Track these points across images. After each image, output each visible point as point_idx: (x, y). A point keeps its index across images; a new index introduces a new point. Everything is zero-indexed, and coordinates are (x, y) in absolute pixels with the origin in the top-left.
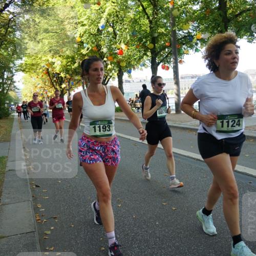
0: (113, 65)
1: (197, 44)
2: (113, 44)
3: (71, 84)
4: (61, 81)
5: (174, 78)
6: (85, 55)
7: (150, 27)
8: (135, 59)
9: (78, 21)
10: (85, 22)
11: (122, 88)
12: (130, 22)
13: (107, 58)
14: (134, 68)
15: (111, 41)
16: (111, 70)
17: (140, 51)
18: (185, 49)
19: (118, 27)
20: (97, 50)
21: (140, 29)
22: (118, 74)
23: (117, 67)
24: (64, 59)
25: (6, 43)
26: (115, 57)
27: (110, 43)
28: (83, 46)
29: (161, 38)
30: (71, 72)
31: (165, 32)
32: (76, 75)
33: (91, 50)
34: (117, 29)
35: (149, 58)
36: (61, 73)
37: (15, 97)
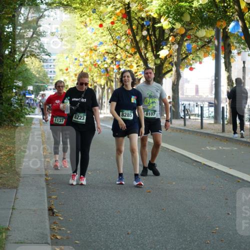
3: (184, 49)
4: (158, 39)
30: (187, 18)
32: (201, 26)
36: (161, 17)
37: (39, 72)
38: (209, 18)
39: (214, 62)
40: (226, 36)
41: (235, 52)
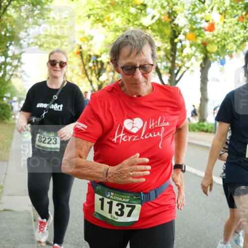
0: (194, 48)
2: (198, 12)
4: (100, 69)
6: (147, 28)
8: (235, 41)
11: (206, 90)
13: (185, 34)
14: (231, 56)
15: (195, 6)
16: (189, 57)
20: (169, 20)
22: (201, 65)
23: (201, 52)
24: (110, 31)
26: (199, 36)
27: (193, 9)
28: (145, 11)
33: (159, 19)
36: (101, 54)
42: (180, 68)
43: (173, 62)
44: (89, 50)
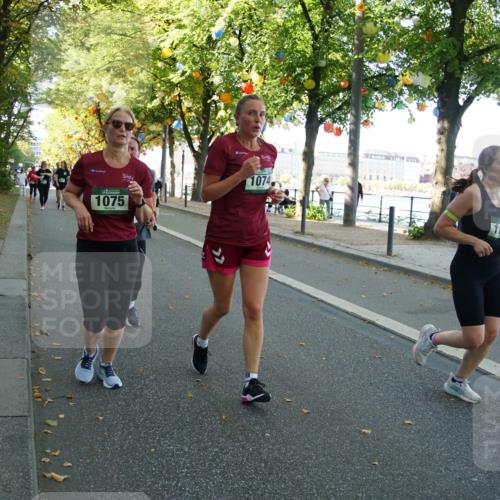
0: (229, 111)
1: (401, 93)
2: (235, 71)
5: (350, 154)
6: (176, 85)
7: (313, 46)
8: (276, 105)
9: (171, 17)
10: (185, 22)
12: (274, 31)
13: (219, 95)
14: (271, 122)
15: (232, 63)
16: (223, 121)
17: (287, 92)
18: (377, 99)
19: (249, 38)
20: (201, 78)
21: (293, 48)
24: (134, 87)
25: (26, 46)
26: (235, 97)
27: (230, 67)
28: (175, 66)
29: (332, 72)
30: (142, 116)
31: (342, 61)
32: (152, 123)
33: (190, 76)
34: (247, 42)
35: (305, 107)
37: (28, 153)
38: (159, 117)
39: (161, 150)
40: (171, 131)
41: (177, 143)
42: (214, 133)
43: (206, 126)
44: (108, 108)
